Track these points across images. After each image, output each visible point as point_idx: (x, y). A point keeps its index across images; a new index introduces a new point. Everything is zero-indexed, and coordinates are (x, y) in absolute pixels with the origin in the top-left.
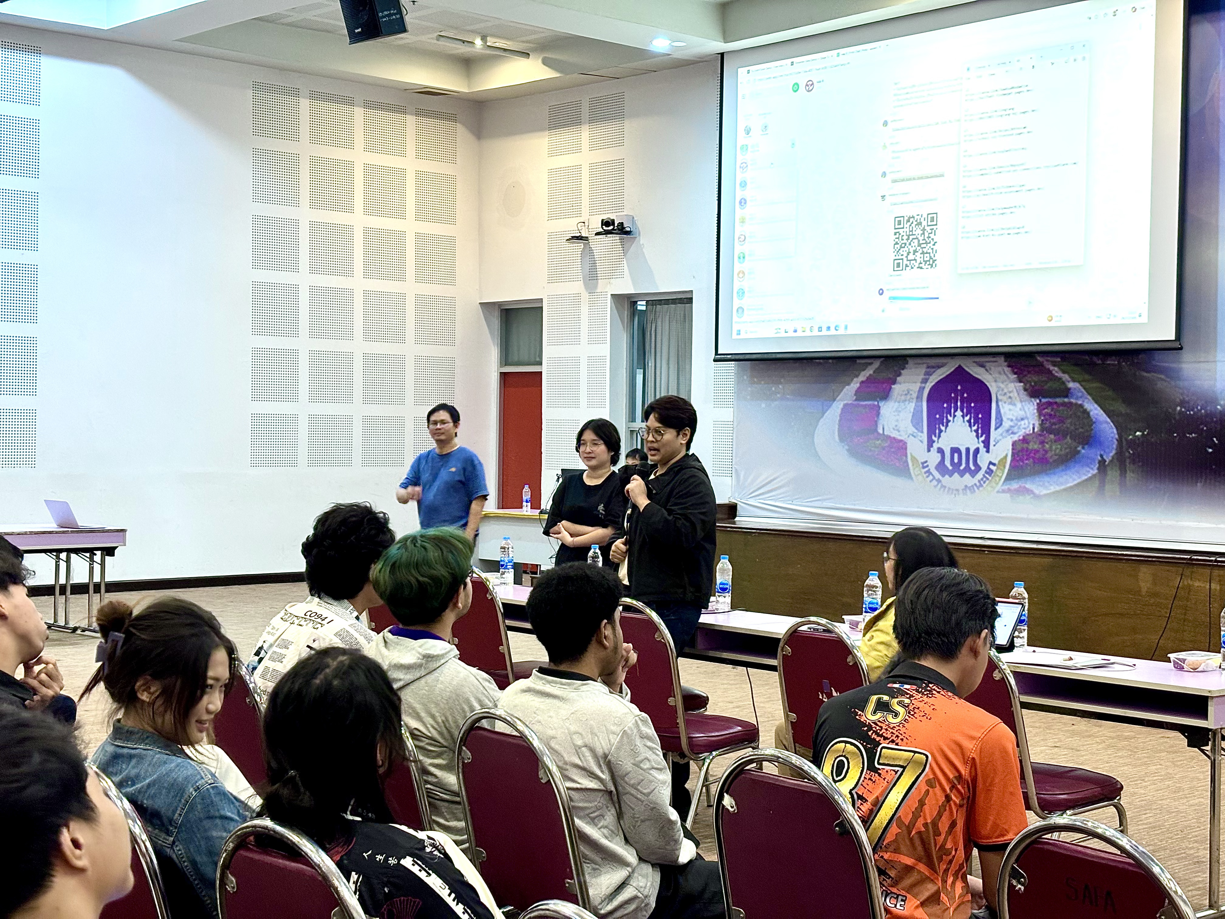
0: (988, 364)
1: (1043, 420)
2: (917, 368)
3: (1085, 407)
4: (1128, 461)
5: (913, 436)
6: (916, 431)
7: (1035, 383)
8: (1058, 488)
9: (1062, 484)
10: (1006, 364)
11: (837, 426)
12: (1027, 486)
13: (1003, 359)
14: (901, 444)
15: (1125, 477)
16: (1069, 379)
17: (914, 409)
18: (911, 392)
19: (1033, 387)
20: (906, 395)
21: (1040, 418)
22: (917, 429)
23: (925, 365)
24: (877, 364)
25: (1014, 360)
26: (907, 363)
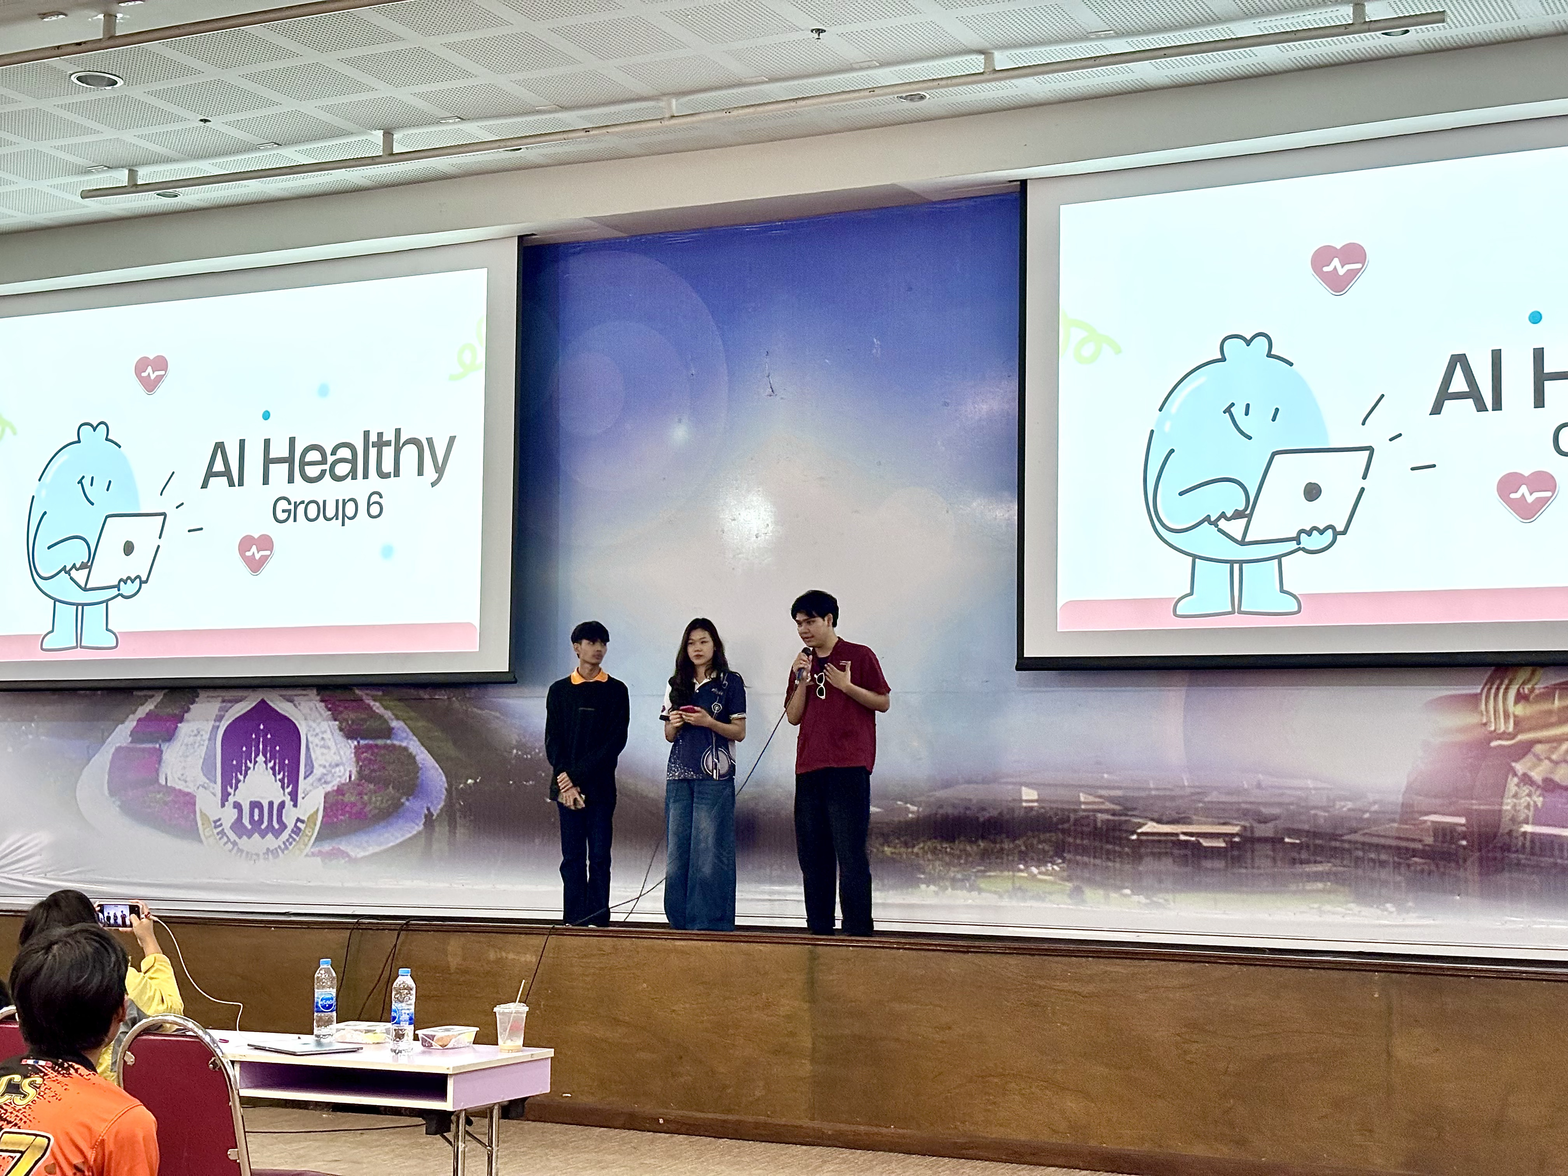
0: (296, 698)
1: (361, 767)
2: (209, 702)
3: (410, 750)
4: (458, 814)
5: (203, 787)
6: (208, 781)
7: (353, 722)
8: (377, 849)
9: (381, 844)
10: (318, 698)
11: (107, 777)
12: (343, 847)
13: (315, 692)
14: (187, 798)
15: (455, 833)
16: (393, 717)
17: (206, 754)
18: (201, 733)
19: (350, 726)
20: (196, 735)
21: (358, 763)
22: (208, 779)
23: (220, 699)
24: (159, 697)
25: (328, 693)
26: (198, 697)
